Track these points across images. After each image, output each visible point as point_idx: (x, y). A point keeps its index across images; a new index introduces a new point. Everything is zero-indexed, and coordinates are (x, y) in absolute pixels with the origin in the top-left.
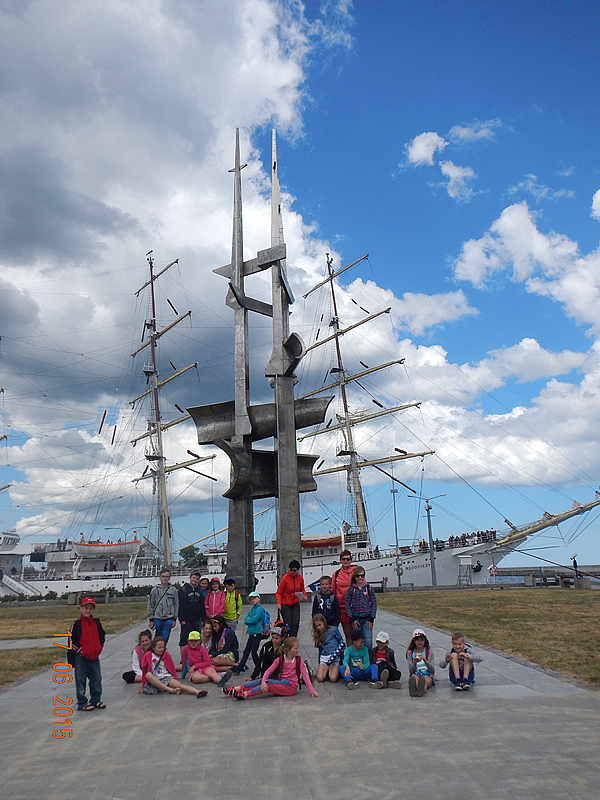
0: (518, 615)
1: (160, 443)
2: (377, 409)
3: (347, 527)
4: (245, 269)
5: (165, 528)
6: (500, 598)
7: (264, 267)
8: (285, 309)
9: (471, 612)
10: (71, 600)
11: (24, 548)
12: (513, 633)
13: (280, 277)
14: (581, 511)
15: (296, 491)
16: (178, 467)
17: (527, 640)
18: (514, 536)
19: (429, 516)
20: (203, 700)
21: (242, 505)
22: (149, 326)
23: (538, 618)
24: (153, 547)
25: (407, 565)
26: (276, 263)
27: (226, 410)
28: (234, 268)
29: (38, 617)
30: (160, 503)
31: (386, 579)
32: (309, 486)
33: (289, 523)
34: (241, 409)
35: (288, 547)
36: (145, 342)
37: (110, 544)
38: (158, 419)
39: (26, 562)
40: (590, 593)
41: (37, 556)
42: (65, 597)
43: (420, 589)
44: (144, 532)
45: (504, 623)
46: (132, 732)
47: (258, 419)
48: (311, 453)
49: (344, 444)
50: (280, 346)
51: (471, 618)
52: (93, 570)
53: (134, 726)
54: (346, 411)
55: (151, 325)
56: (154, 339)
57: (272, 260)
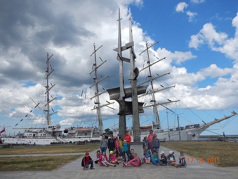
0: (203, 149)
1: (98, 99)
2: (162, 88)
3: (154, 123)
4: (122, 49)
5: (101, 123)
6: (199, 144)
7: (127, 48)
8: (134, 60)
9: (189, 147)
10: (76, 144)
11: (62, 129)
12: (200, 153)
13: (132, 51)
14: (227, 118)
15: (138, 113)
16: (104, 106)
17: (204, 155)
18: (205, 126)
19: (178, 120)
20: (115, 167)
21: (123, 117)
22: (94, 65)
23: (208, 149)
24: (97, 129)
25: (172, 134)
26: (131, 47)
27: (117, 90)
28: (119, 49)
29: (69, 148)
30: (99, 116)
31: (165, 138)
32: (142, 111)
33: (136, 122)
34: (122, 89)
35: (136, 129)
36: (93, 70)
37: (85, 128)
38: (98, 92)
39: (63, 133)
40: (228, 143)
41: (66, 131)
42: (74, 143)
43: (176, 141)
44: (95, 124)
45: (199, 150)
46: (99, 173)
47: (127, 92)
48: (142, 102)
49: (152, 98)
50: (132, 71)
51: (189, 149)
52: (81, 135)
53: (99, 172)
54: (153, 88)
55: (95, 65)
56: (96, 69)
57: (130, 46)
